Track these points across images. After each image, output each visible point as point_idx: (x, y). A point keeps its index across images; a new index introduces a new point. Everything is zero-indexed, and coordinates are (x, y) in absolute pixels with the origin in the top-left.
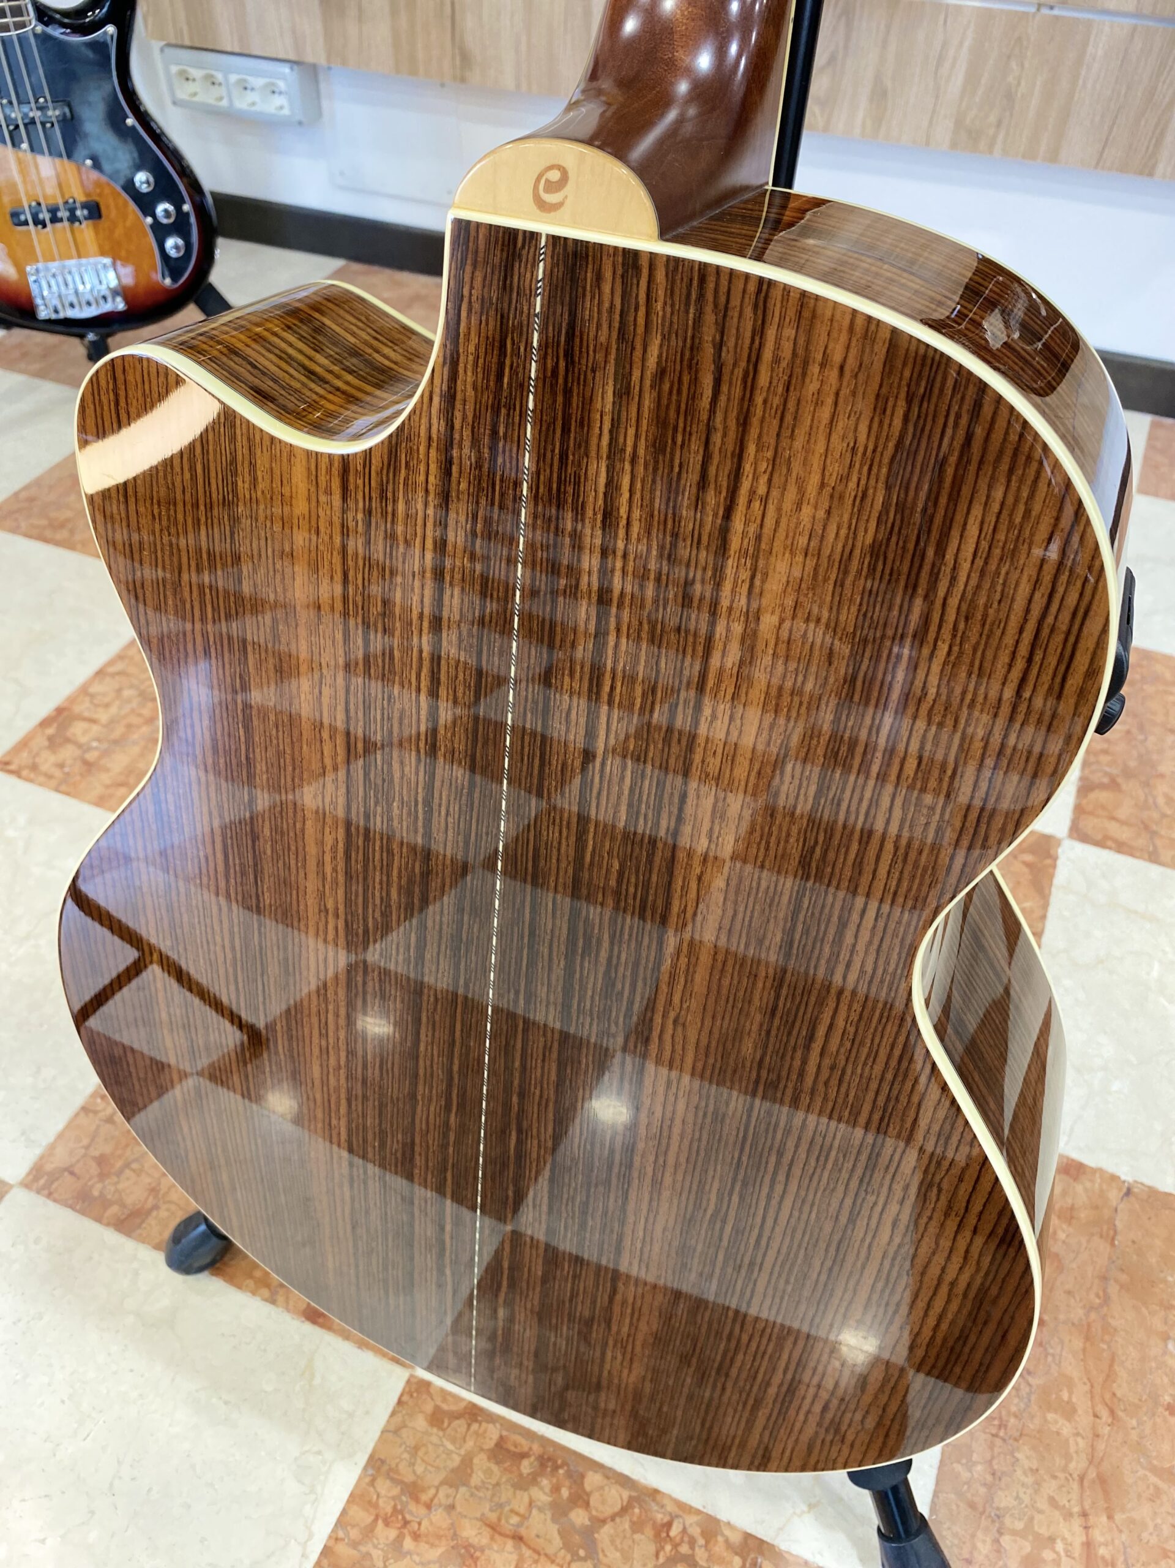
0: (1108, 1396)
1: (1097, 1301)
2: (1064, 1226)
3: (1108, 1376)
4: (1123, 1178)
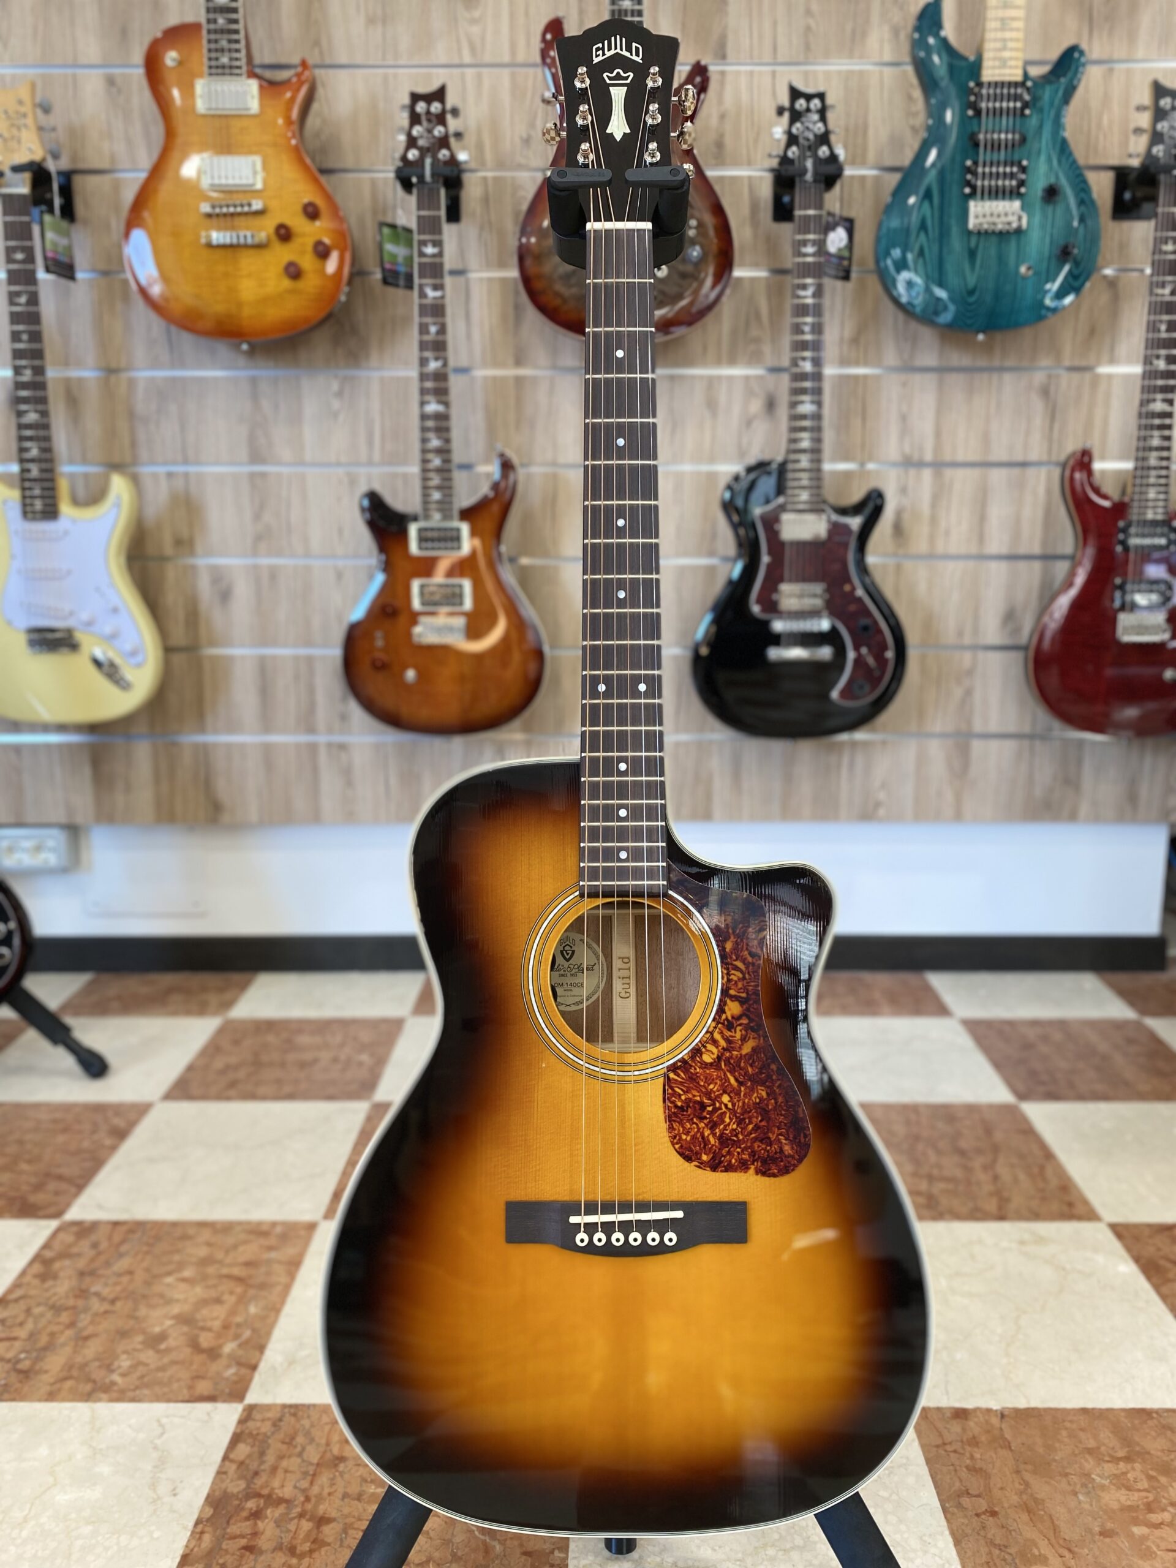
0: (1061, 1542)
1: (1022, 1487)
2: (976, 1449)
3: (1055, 1530)
4: (995, 1408)
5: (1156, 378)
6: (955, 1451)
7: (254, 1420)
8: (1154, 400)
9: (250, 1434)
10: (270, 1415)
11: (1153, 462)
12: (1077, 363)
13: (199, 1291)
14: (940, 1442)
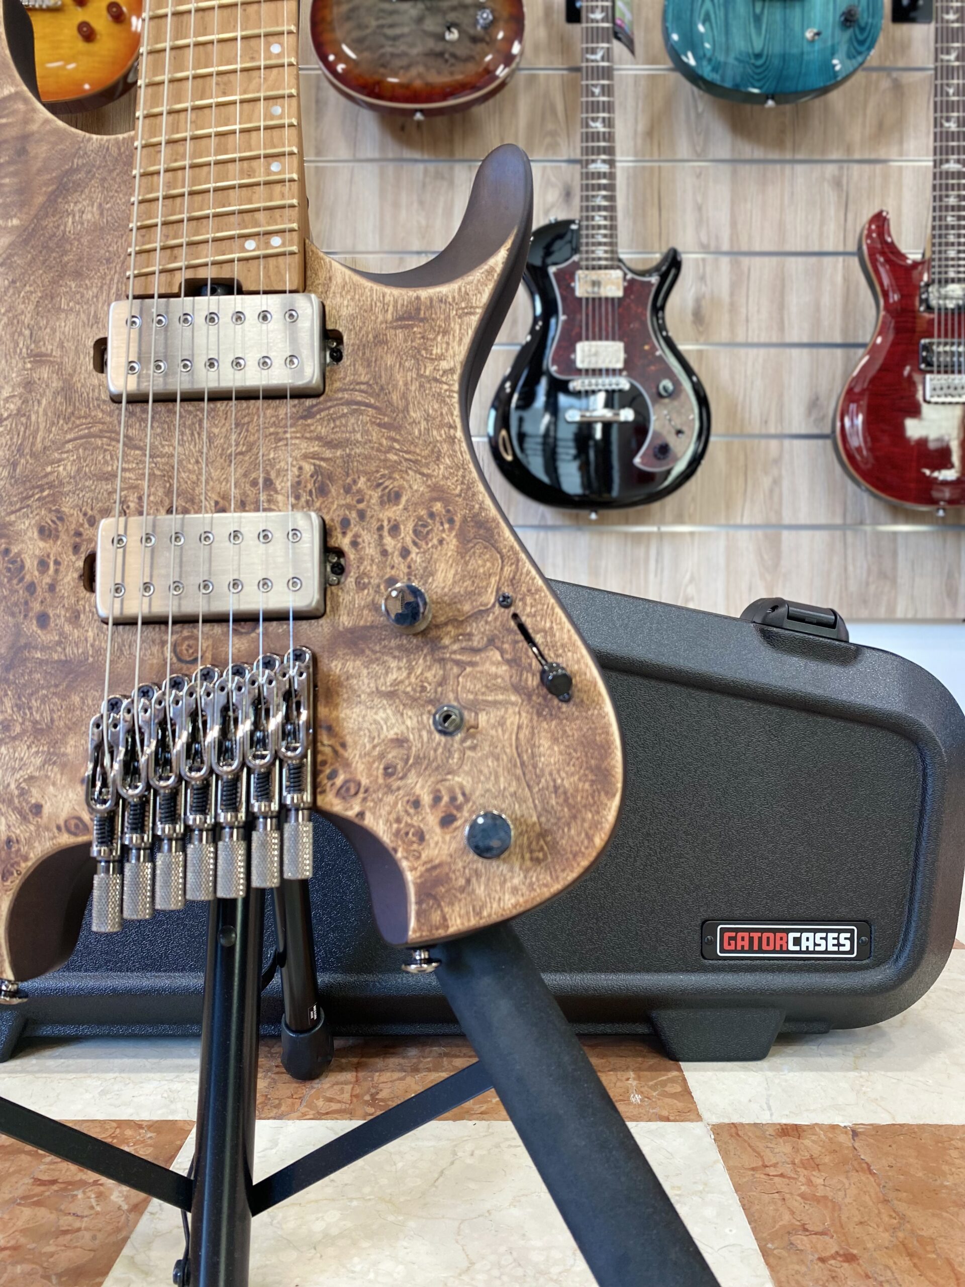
5: (947, 141)
6: (782, 1175)
8: (947, 161)
11: (950, 220)
12: (866, 156)
14: (757, 1163)
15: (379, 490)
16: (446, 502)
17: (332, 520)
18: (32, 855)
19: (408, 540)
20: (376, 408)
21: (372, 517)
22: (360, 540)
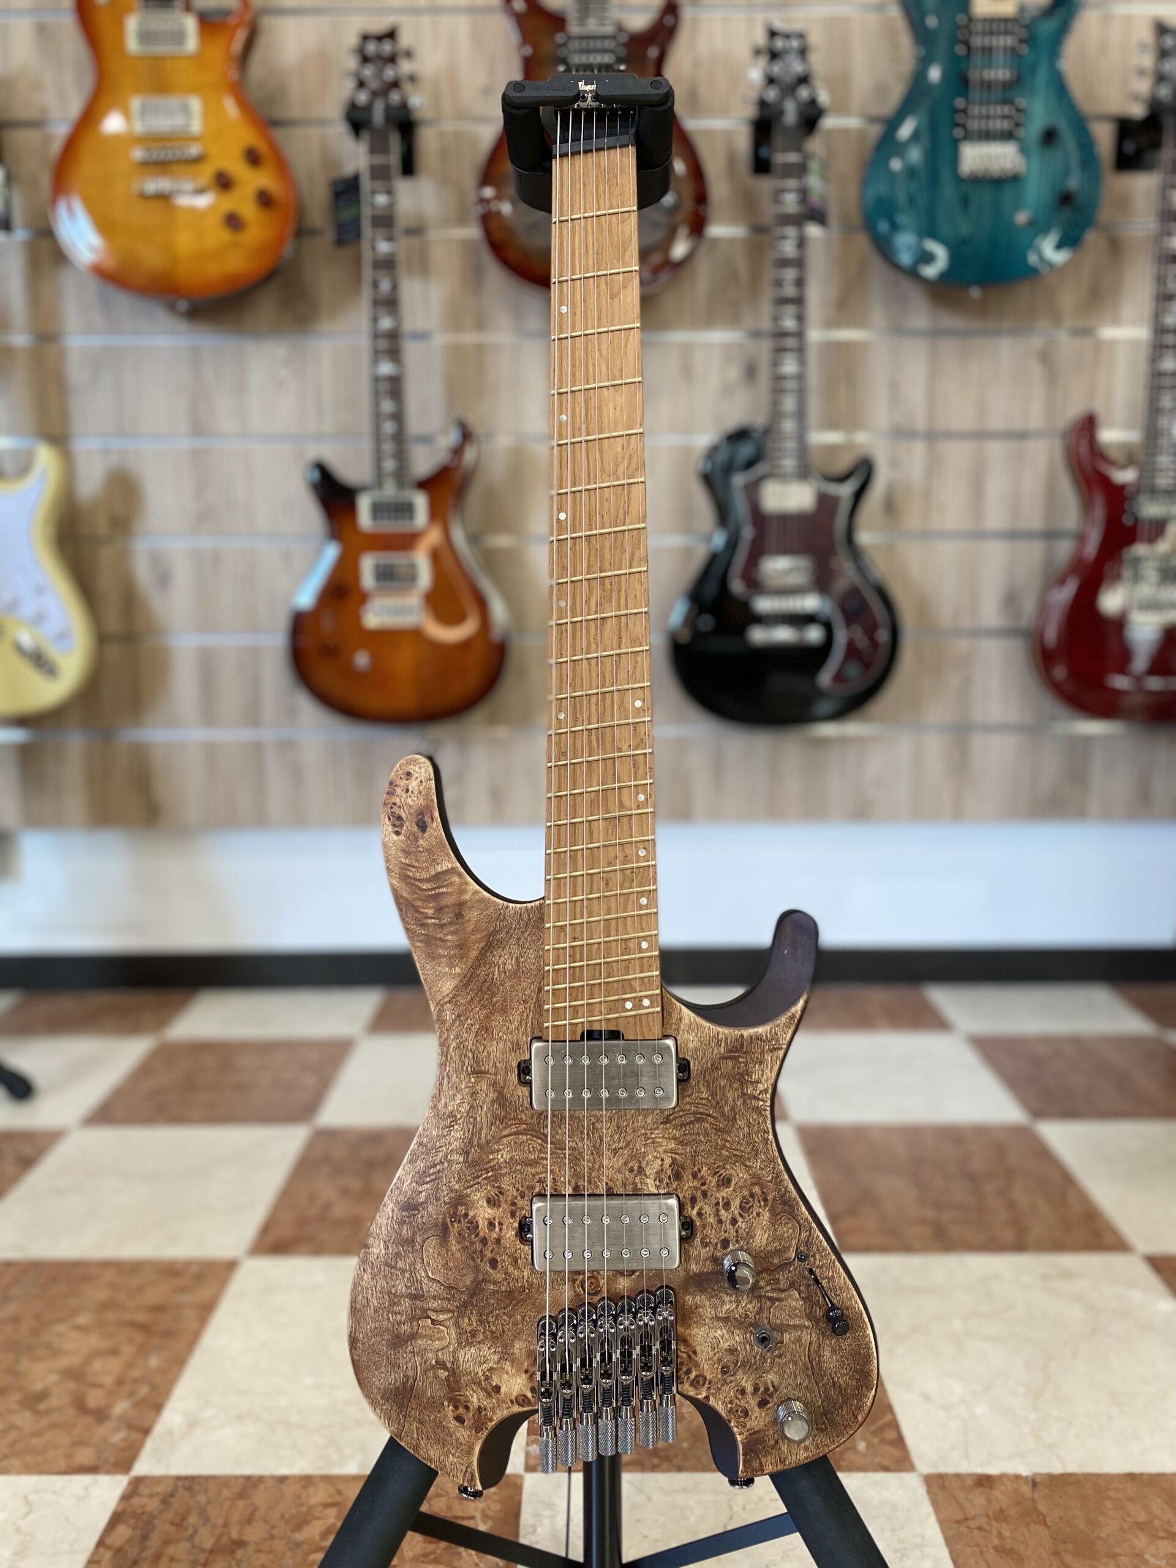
5: (1165, 335)
6: (979, 1528)
7: (140, 1496)
8: (1164, 358)
9: (134, 1514)
10: (159, 1489)
12: (1078, 326)
13: (93, 1341)
14: (961, 1516)
15: (716, 1177)
16: (762, 1186)
17: (685, 1197)
18: (495, 1418)
19: (736, 1212)
20: (713, 1117)
21: (711, 1196)
22: (703, 1212)
